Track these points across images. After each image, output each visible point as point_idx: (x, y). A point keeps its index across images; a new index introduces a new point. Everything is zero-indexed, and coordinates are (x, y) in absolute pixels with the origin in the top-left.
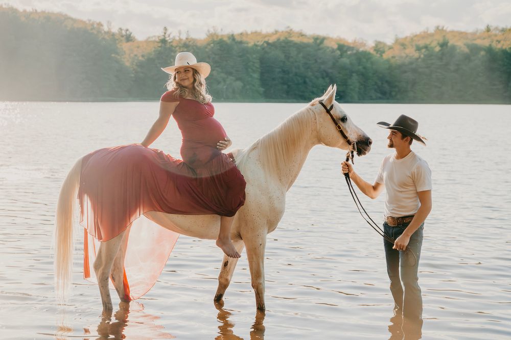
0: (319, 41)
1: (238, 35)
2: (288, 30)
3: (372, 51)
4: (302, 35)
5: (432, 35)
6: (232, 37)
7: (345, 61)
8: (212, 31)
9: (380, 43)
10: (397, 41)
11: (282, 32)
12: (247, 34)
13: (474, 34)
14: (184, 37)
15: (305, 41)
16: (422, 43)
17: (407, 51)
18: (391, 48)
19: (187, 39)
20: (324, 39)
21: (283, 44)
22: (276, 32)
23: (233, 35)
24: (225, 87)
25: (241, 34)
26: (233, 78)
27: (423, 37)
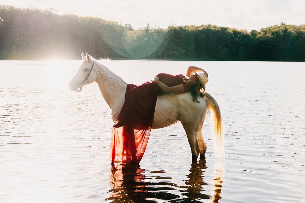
0: (224, 30)
1: (184, 27)
2: (208, 24)
3: (250, 35)
4: (215, 27)
5: (279, 27)
6: (181, 28)
7: (237, 39)
8: (171, 25)
9: (254, 31)
10: (262, 30)
11: (206, 25)
12: (188, 27)
13: (300, 27)
14: (157, 28)
15: (217, 29)
16: (274, 31)
17: (267, 35)
18: (259, 33)
19: (158, 29)
20: (226, 29)
21: (206, 31)
22: (203, 25)
23: (181, 27)
24: (177, 52)
25: (185, 26)
26: (181, 48)
27: (275, 28)
